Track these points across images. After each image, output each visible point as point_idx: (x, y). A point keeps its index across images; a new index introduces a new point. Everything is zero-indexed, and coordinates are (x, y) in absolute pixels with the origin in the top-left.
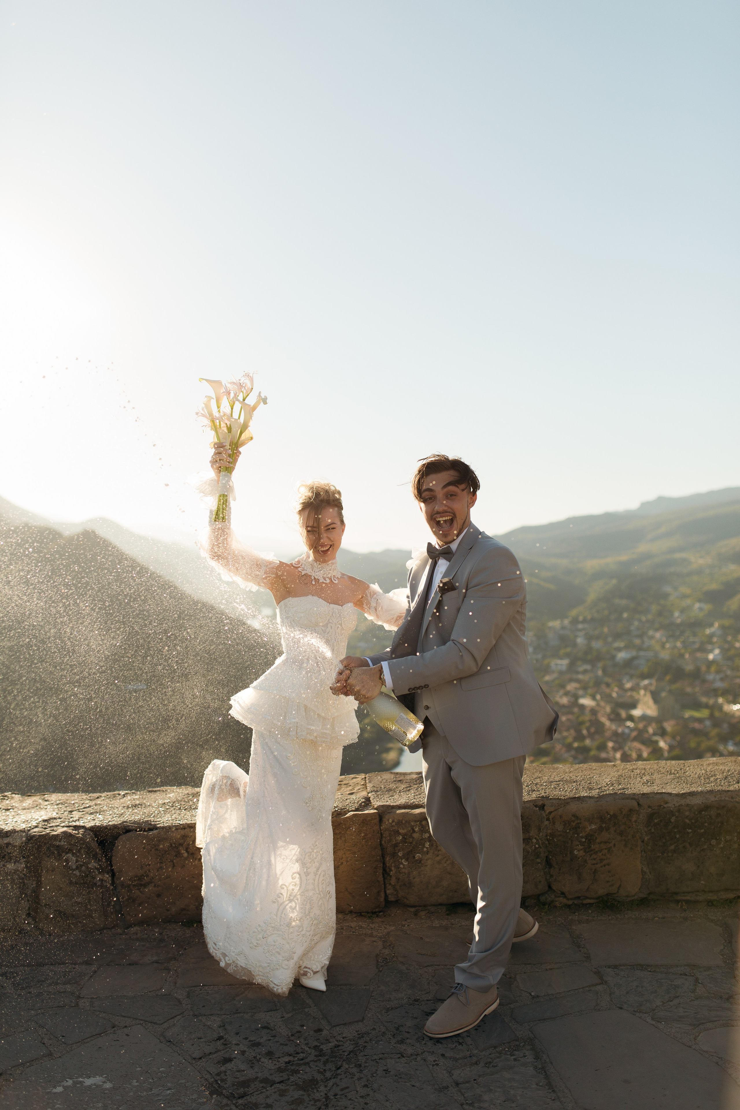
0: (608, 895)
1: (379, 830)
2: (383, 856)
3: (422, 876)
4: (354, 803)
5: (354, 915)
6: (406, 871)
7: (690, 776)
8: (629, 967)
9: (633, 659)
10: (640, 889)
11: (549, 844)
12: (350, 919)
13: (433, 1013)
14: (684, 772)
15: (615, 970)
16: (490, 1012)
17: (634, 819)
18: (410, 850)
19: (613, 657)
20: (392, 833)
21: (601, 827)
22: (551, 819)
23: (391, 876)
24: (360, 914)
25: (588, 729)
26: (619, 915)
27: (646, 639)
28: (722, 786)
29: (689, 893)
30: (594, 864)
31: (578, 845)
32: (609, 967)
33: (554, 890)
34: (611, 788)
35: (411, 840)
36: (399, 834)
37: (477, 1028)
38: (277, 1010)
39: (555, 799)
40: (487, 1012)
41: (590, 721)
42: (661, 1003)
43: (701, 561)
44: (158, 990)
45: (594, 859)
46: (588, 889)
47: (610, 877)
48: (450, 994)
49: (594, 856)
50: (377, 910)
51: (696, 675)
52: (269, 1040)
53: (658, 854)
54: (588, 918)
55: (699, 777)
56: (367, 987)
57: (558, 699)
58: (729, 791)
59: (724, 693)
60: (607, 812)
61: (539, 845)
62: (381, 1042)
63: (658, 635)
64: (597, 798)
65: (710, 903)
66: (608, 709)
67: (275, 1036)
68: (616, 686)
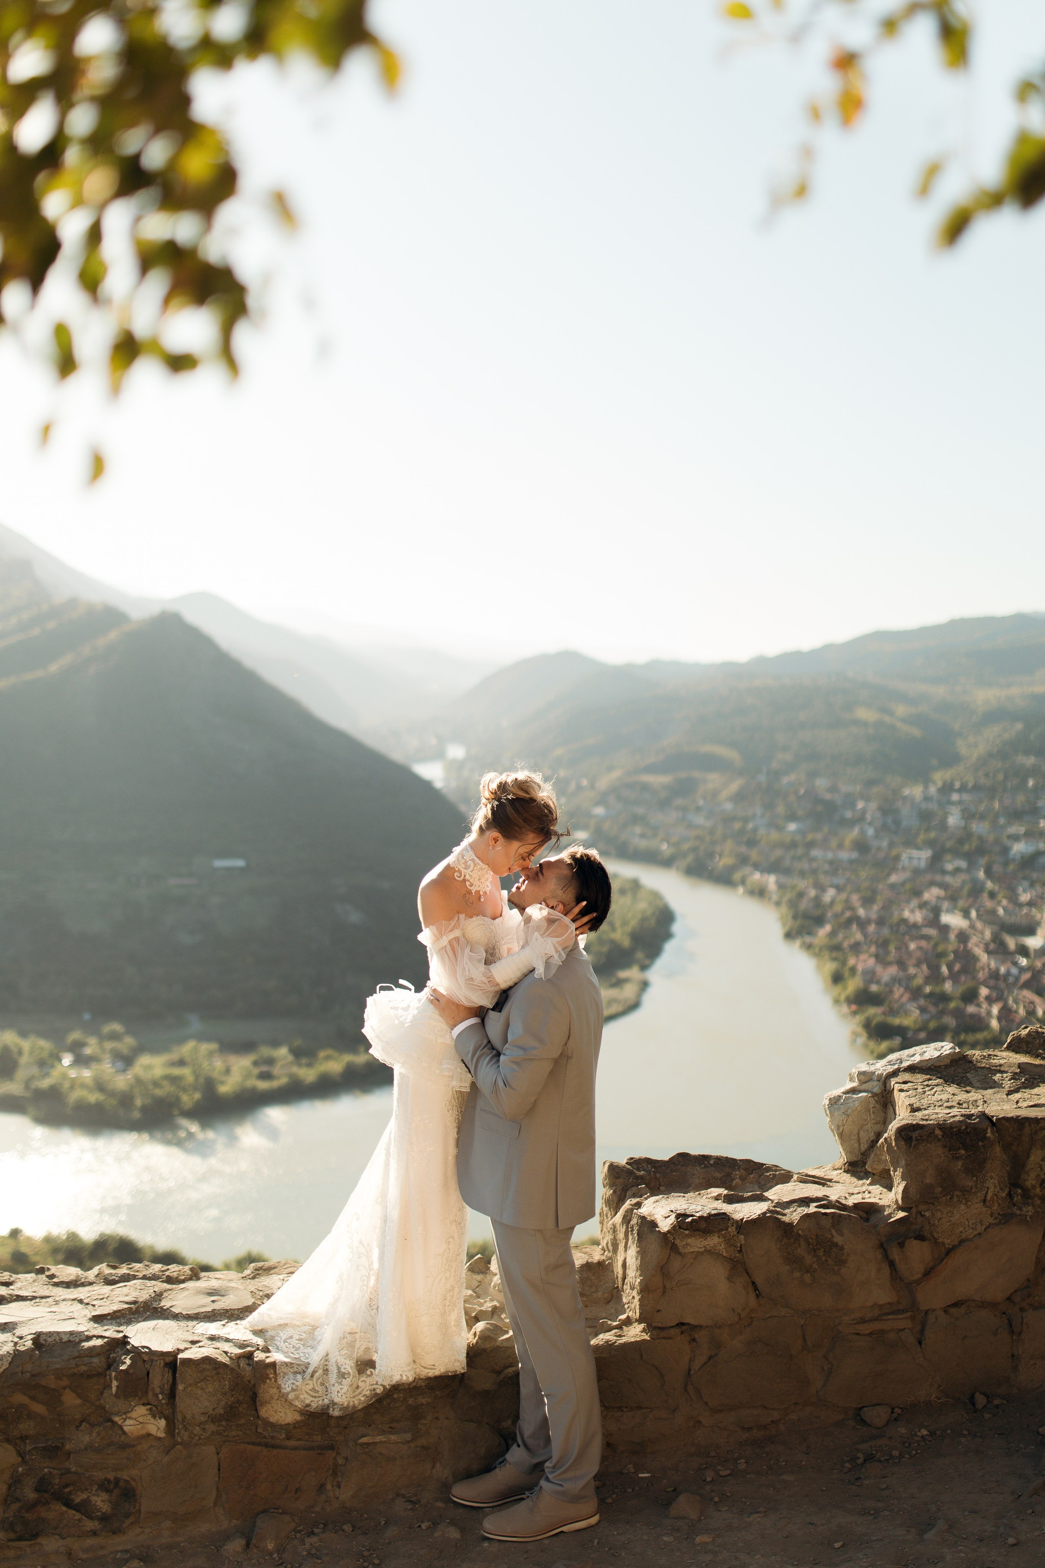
9: (1038, 854)
19: (1006, 850)
25: (950, 966)
41: (955, 952)
57: (906, 914)
66: (988, 934)
68: (1004, 897)
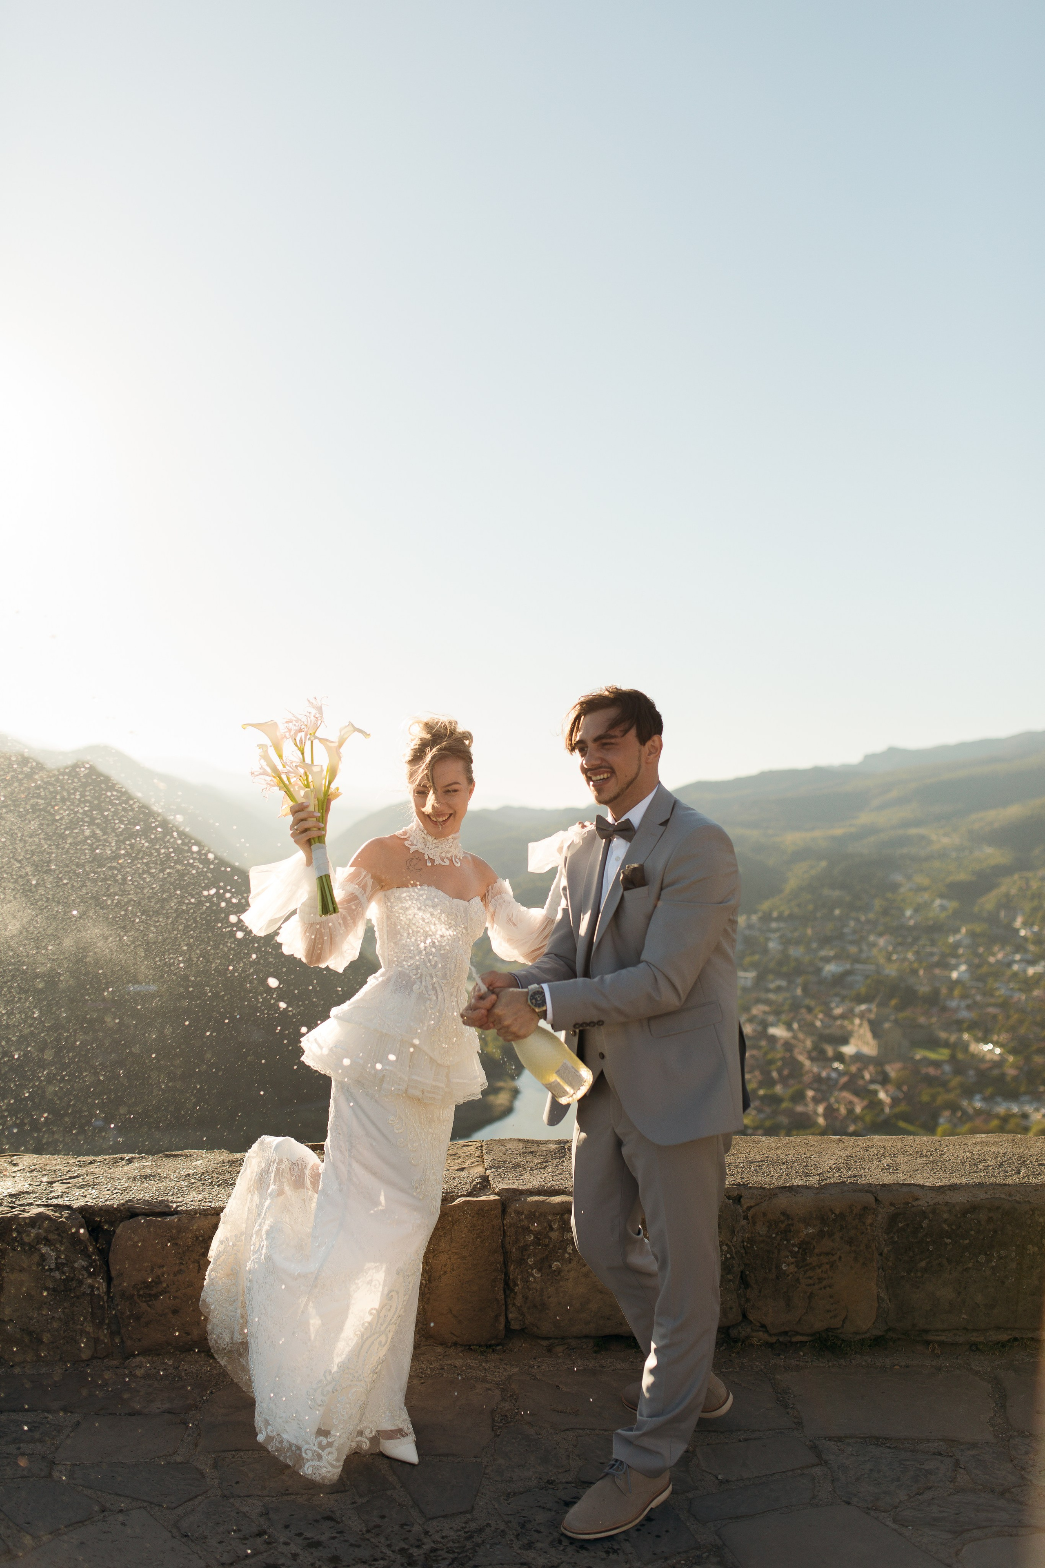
0: (828, 1330)
1: (501, 1225)
2: (505, 1264)
3: (561, 1294)
4: (466, 1184)
5: (460, 1349)
6: (538, 1287)
7: (950, 1160)
8: (859, 1440)
9: (847, 973)
10: (874, 1324)
11: (746, 1253)
12: (454, 1354)
13: (575, 1503)
14: (941, 1154)
15: (839, 1444)
16: (658, 1504)
17: (869, 1221)
18: (544, 1255)
19: (819, 970)
20: (520, 1230)
21: (822, 1231)
22: (750, 1218)
23: (516, 1294)
24: (468, 1347)
25: (780, 1072)
26: (842, 1360)
27: (865, 947)
28: (996, 1177)
29: (944, 1330)
30: (809, 1285)
31: (787, 1257)
32: (830, 1439)
33: (751, 1321)
34: (837, 1175)
35: (547, 1241)
36: (531, 1232)
37: (639, 1527)
38: (346, 1491)
39: (756, 1188)
40: (653, 1504)
41: (783, 1059)
42: (906, 1497)
43: (945, 840)
44: (170, 1455)
45: (810, 1278)
46: (800, 1320)
47: (832, 1304)
48: (603, 1474)
49: (810, 1273)
50: (493, 1342)
51: (933, 1000)
52: (334, 1538)
53: (902, 1274)
54: (798, 1363)
55: (963, 1163)
56: (479, 1460)
58: (1005, 1185)
59: (972, 1026)
60: (831, 1210)
61: (731, 1255)
62: (498, 1546)
63: (882, 942)
64: (817, 1188)
65: (974, 1347)
66: (809, 1044)
67: (341, 1532)
68: (821, 1011)
